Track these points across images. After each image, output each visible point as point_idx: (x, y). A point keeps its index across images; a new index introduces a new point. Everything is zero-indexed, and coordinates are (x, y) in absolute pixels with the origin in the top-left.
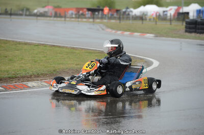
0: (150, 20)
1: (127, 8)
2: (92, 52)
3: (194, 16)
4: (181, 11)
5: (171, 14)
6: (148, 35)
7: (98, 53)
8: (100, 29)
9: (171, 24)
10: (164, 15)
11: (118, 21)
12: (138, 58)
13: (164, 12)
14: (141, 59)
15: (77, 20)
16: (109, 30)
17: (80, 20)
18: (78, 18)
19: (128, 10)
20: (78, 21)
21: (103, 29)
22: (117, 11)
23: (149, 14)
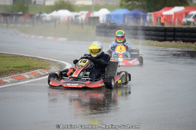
1: (41, 13)
2: (6, 56)
3: (103, 20)
4: (92, 15)
5: (82, 19)
6: (61, 39)
7: (12, 57)
8: (14, 34)
9: (82, 28)
10: (76, 19)
11: (32, 26)
12: (52, 61)
13: (76, 16)
14: (54, 62)
16: (23, 35)
19: (42, 15)
21: (17, 34)
22: (31, 16)
23: (62, 19)
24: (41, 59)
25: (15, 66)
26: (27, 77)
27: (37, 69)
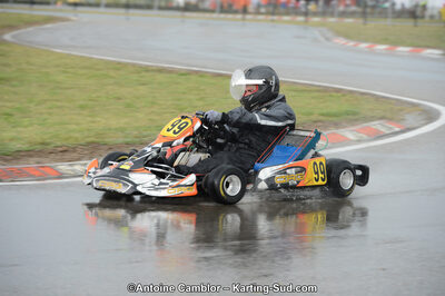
0: (432, 17)
2: (304, 88)
6: (429, 51)
7: (319, 91)
8: (322, 39)
11: (361, 21)
12: (406, 102)
14: (413, 105)
15: (270, 17)
16: (341, 41)
17: (275, 18)
18: (273, 14)
20: (273, 21)
21: (327, 39)
24: (384, 97)
25: (325, 111)
26: (351, 136)
27: (372, 119)
